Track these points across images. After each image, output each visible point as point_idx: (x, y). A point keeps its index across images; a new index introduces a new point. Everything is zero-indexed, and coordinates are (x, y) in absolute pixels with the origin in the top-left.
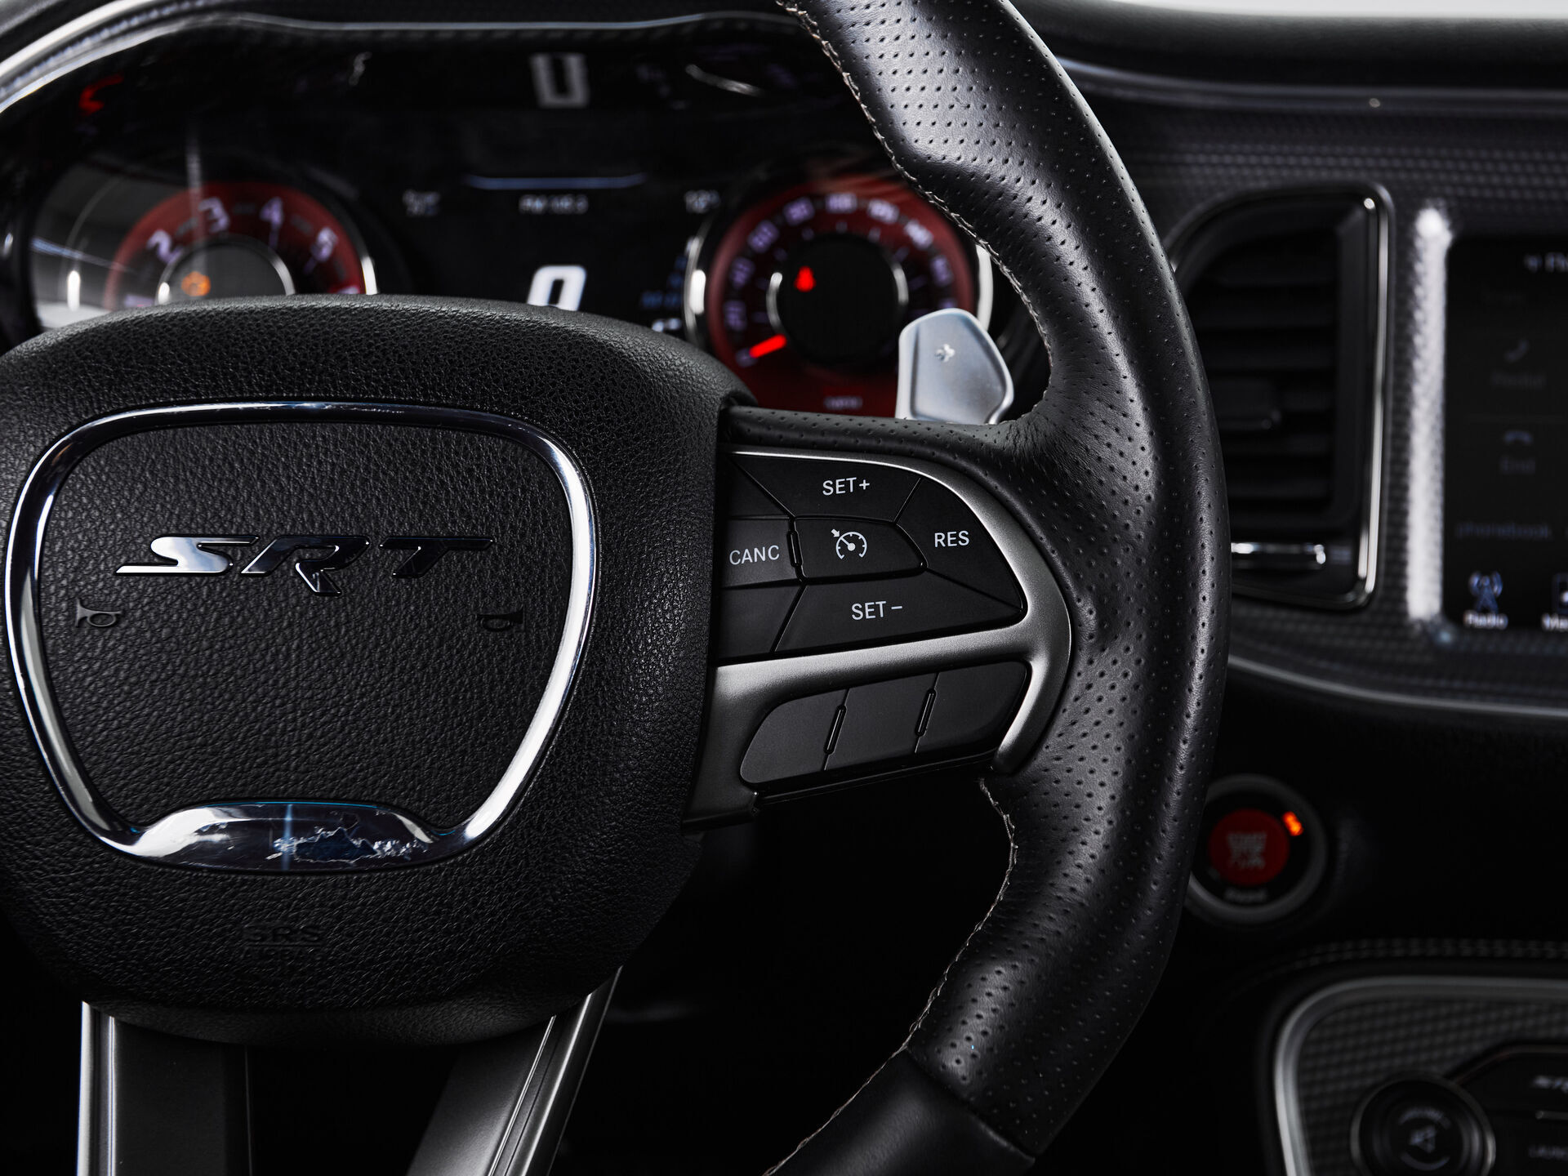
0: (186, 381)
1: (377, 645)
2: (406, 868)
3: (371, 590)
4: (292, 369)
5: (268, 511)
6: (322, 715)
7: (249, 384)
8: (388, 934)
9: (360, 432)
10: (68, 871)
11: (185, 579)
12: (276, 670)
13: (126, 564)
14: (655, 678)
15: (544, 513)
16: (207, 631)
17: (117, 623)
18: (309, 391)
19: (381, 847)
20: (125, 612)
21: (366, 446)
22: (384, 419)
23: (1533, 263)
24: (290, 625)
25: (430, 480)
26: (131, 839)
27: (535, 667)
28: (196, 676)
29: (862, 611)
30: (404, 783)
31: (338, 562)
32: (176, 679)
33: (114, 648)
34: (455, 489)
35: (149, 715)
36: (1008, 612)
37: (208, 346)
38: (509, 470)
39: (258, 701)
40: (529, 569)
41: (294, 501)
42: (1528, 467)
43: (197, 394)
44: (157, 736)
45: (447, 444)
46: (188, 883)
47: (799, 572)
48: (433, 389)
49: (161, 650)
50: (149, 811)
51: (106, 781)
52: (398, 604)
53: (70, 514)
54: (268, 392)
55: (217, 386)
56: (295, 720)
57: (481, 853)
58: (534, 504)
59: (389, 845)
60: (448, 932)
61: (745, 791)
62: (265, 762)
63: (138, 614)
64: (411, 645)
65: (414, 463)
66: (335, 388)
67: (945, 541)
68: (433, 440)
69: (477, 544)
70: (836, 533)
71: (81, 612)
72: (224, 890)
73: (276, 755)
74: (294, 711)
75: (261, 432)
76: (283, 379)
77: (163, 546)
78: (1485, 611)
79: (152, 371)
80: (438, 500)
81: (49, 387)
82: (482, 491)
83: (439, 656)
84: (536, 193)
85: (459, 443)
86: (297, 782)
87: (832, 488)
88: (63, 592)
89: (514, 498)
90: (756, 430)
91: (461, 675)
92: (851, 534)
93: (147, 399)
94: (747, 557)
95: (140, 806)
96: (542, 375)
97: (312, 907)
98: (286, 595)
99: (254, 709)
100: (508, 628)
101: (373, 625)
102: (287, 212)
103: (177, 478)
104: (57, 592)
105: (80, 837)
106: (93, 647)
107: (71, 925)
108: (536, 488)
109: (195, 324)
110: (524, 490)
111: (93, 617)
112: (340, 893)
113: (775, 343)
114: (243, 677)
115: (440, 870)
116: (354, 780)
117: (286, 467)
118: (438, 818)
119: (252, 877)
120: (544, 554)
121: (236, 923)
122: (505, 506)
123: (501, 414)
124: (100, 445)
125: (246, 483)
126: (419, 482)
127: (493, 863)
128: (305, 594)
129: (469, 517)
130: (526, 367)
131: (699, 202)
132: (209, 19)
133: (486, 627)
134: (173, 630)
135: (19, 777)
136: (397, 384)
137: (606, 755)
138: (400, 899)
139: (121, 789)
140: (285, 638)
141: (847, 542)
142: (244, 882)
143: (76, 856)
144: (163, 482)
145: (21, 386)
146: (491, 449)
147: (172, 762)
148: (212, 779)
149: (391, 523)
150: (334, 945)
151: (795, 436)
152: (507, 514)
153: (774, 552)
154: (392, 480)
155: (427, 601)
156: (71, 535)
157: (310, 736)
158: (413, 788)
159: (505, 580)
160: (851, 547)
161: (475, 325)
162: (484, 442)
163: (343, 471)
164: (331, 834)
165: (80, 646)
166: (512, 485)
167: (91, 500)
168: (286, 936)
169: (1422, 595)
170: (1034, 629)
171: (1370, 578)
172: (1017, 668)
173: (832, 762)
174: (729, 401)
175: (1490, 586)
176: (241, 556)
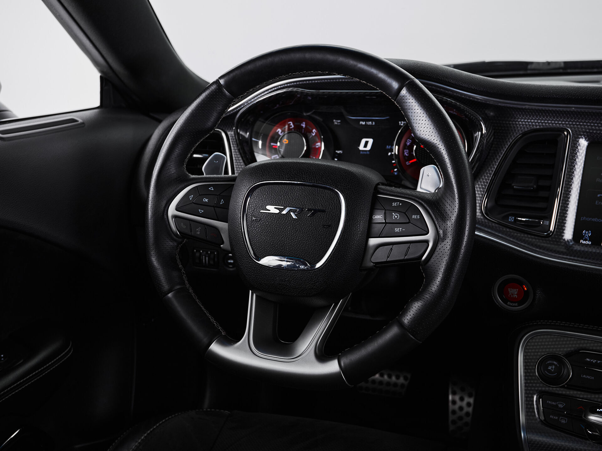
0: (274, 176)
1: (304, 229)
2: (306, 271)
3: (303, 218)
4: (293, 175)
5: (287, 202)
6: (293, 241)
7: (285, 177)
8: (301, 283)
9: (304, 188)
10: (249, 265)
11: (272, 214)
12: (286, 232)
13: (262, 210)
14: (355, 239)
15: (337, 206)
16: (274, 224)
17: (259, 221)
18: (295, 179)
19: (301, 267)
20: (261, 219)
21: (305, 191)
22: (309, 186)
24: (289, 224)
25: (316, 198)
26: (259, 261)
27: (332, 236)
28: (272, 232)
30: (307, 255)
31: (298, 213)
32: (269, 232)
33: (259, 225)
34: (320, 200)
35: (263, 238)
36: (426, 233)
37: (279, 169)
38: (331, 197)
39: (282, 237)
40: (332, 217)
41: (291, 200)
43: (276, 179)
44: (264, 242)
45: (320, 191)
46: (268, 270)
47: (385, 221)
48: (318, 180)
49: (266, 227)
50: (262, 256)
51: (256, 250)
52: (308, 221)
53: (253, 200)
54: (288, 179)
55: (280, 178)
56: (288, 242)
57: (319, 270)
58: (335, 204)
59: (303, 267)
60: (312, 284)
61: (372, 264)
62: (283, 249)
63: (263, 219)
64: (310, 229)
65: (313, 195)
66: (300, 179)
67: (415, 217)
68: (317, 190)
69: (323, 211)
70: (393, 214)
71: (253, 218)
72: (274, 271)
73: (284, 248)
74: (288, 240)
75: (287, 187)
76: (291, 177)
77: (268, 207)
78: (586, 240)
79: (269, 174)
80: (317, 202)
81: (251, 176)
82: (325, 201)
83: (315, 232)
84: (363, 120)
85: (322, 191)
86: (288, 253)
87: (394, 204)
88: (251, 214)
89: (331, 203)
90: (382, 191)
91: (318, 236)
92: (396, 214)
93: (267, 179)
94: (376, 217)
95: (261, 255)
96: (339, 178)
97: (289, 276)
98: (288, 218)
99: (281, 239)
100: (328, 228)
101: (303, 225)
102: (306, 124)
103: (271, 194)
104: (250, 214)
105: (251, 259)
106: (255, 225)
107: (248, 275)
108: (335, 201)
109: (277, 165)
110: (333, 201)
111: (255, 219)
112: (294, 274)
113: (415, 160)
114: (280, 233)
115: (312, 272)
116: (298, 254)
117: (291, 194)
118: (312, 262)
119: (279, 270)
120: (336, 214)
121: (276, 278)
122: (329, 204)
123: (330, 186)
124: (259, 187)
125: (283, 197)
126: (314, 198)
127: (321, 272)
128: (292, 218)
129: (322, 206)
130: (336, 177)
131: (402, 123)
132: (290, 89)
133: (324, 227)
134: (269, 223)
135: (241, 247)
136: (312, 179)
137: (344, 254)
138: (304, 277)
139: (258, 251)
140: (288, 226)
142: (277, 271)
143: (250, 262)
144: (269, 195)
145: (247, 175)
146: (328, 193)
147: (267, 247)
148: (273, 251)
149: (308, 206)
150: (292, 284)
151: (388, 193)
152: (329, 206)
153: (381, 216)
154: (309, 198)
155: (313, 221)
156: (253, 204)
157: (291, 245)
158: (308, 256)
159: (328, 218)
160: (396, 217)
161: (328, 167)
162: (327, 191)
163: (301, 195)
164: (293, 263)
165: (253, 225)
166: (331, 200)
167: (256, 198)
168: (284, 281)
169: (568, 234)
170: (430, 236)
171: (552, 228)
172: (426, 244)
173: (389, 259)
174: (378, 184)
175: (587, 234)
176: (281, 210)
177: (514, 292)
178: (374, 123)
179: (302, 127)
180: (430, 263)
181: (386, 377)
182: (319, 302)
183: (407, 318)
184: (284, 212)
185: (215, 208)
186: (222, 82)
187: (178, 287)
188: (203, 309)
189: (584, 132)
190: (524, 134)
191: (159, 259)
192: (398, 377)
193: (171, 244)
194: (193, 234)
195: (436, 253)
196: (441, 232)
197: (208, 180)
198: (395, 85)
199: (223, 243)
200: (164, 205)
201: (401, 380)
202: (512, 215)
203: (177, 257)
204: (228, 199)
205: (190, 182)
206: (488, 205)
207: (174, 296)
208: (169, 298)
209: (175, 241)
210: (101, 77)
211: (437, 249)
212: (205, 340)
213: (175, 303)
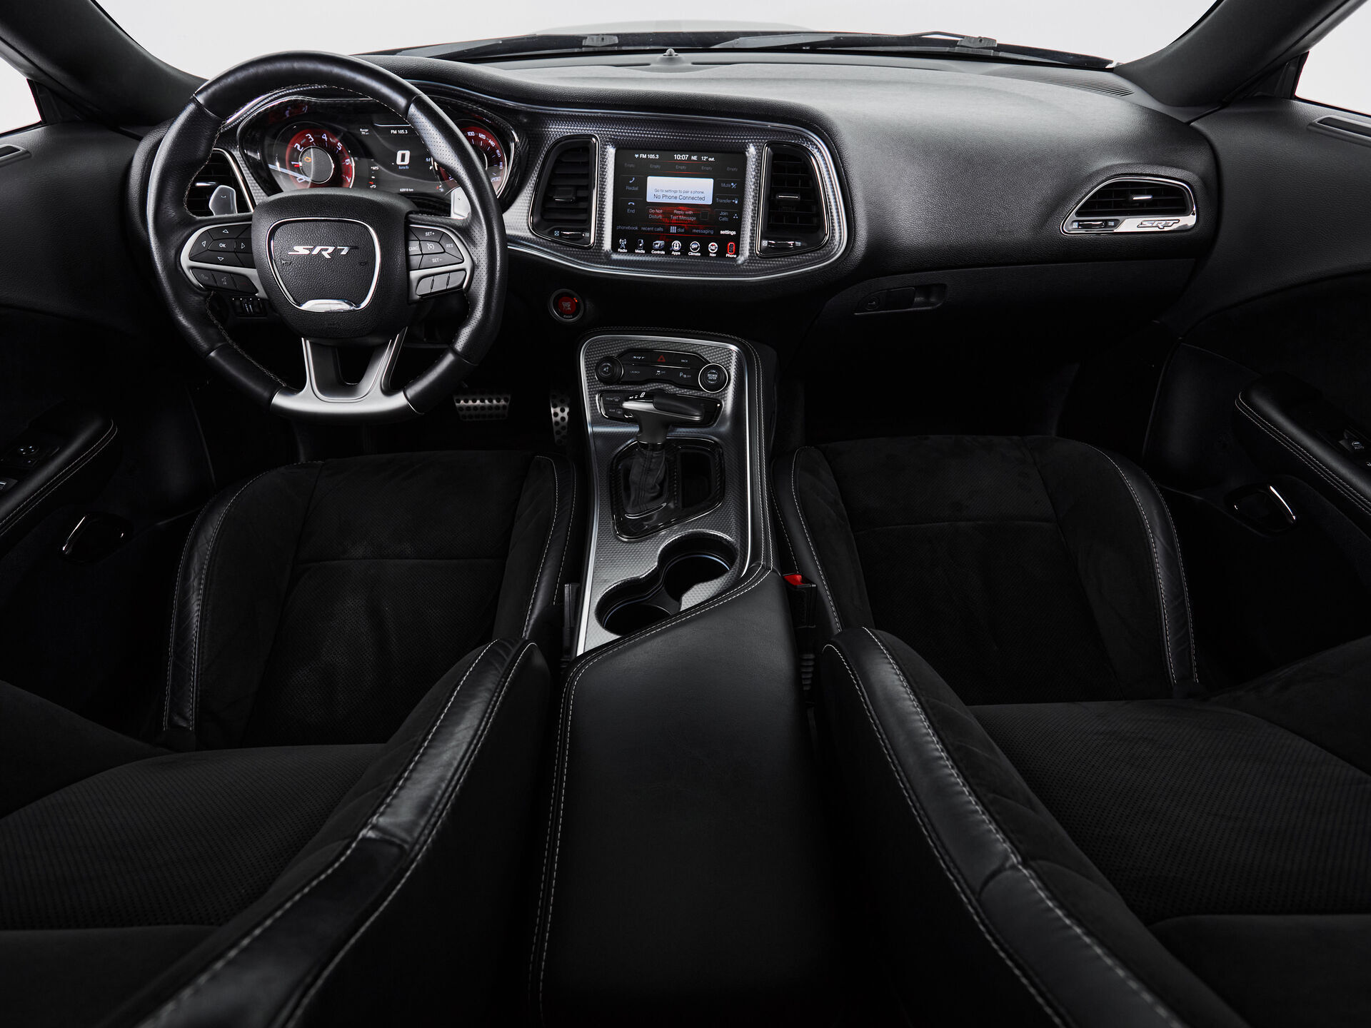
0: (294, 212)
1: (340, 269)
2: (355, 313)
3: (337, 257)
4: (314, 210)
5: (315, 241)
6: (333, 281)
7: (307, 213)
9: (329, 224)
10: (291, 313)
12: (322, 273)
13: (290, 252)
14: (395, 275)
15: (368, 240)
16: (307, 266)
17: (290, 264)
18: (318, 215)
20: (291, 262)
21: (331, 227)
23: (637, 156)
24: (323, 264)
25: (345, 234)
26: (300, 306)
27: (371, 271)
28: (307, 275)
29: (434, 261)
32: (303, 275)
33: (291, 269)
34: (350, 236)
35: (299, 283)
36: (461, 261)
38: (360, 232)
39: (319, 280)
40: (367, 254)
41: (320, 238)
42: (633, 211)
44: (302, 287)
45: (347, 226)
46: (314, 315)
47: (422, 252)
48: (343, 214)
49: (299, 270)
50: (304, 301)
51: (295, 295)
52: (342, 260)
53: (277, 242)
55: (301, 214)
57: (366, 309)
58: (366, 239)
61: (418, 296)
62: (323, 292)
63: (294, 262)
64: (346, 269)
66: (324, 214)
67: (449, 246)
68: (344, 225)
69: (356, 248)
70: (428, 244)
71: (283, 262)
72: (320, 316)
74: (326, 281)
75: (311, 224)
77: (296, 248)
78: (622, 248)
80: (347, 239)
82: (355, 237)
83: (352, 271)
84: (394, 129)
85: (349, 226)
86: (330, 295)
87: (427, 234)
88: (279, 258)
89: (362, 238)
90: (413, 221)
91: (357, 275)
92: (431, 244)
93: (287, 217)
94: (412, 248)
95: (302, 300)
96: (363, 209)
97: (336, 319)
98: (321, 258)
99: (319, 282)
100: (366, 266)
101: (338, 265)
102: (328, 137)
103: (296, 233)
105: (292, 306)
106: (287, 269)
107: (294, 323)
108: (366, 235)
110: (364, 236)
111: (286, 263)
114: (315, 275)
115: (359, 312)
117: (317, 231)
118: (357, 302)
120: (369, 248)
121: (323, 322)
123: (357, 220)
125: (310, 235)
127: (368, 311)
129: (353, 242)
133: (360, 265)
134: (301, 266)
136: (335, 213)
137: (387, 290)
138: (354, 319)
139: (298, 297)
140: (323, 267)
143: (292, 309)
144: (294, 235)
145: (263, 213)
146: (356, 227)
147: (306, 291)
148: (315, 294)
151: (421, 222)
152: (361, 241)
153: (417, 248)
154: (337, 234)
156: (278, 246)
159: (363, 255)
160: (431, 247)
161: (351, 198)
162: (355, 225)
163: (330, 232)
165: (285, 269)
166: (361, 235)
167: (281, 238)
168: (333, 325)
169: (607, 245)
170: (467, 265)
171: (592, 241)
172: (463, 272)
173: (433, 291)
174: (411, 212)
175: (623, 242)
176: (311, 250)
177: (567, 305)
178: (406, 132)
179: (324, 140)
180: (471, 290)
181: (487, 402)
182: (376, 340)
183: (460, 345)
184: (315, 252)
185: (237, 254)
186: (200, 99)
187: (220, 344)
188: (255, 363)
189: (610, 138)
190: (558, 141)
191: (187, 316)
192: (498, 401)
193: (197, 298)
194: (219, 284)
195: (474, 281)
196: (475, 259)
197: (218, 221)
198: (402, 101)
199: (257, 291)
200: (173, 256)
201: (503, 403)
202: (557, 229)
203: (209, 312)
204: (248, 241)
205: (198, 226)
206: (535, 221)
207: (218, 354)
208: (212, 358)
209: (200, 294)
210: (29, 81)
211: (475, 276)
212: (266, 394)
213: (221, 361)
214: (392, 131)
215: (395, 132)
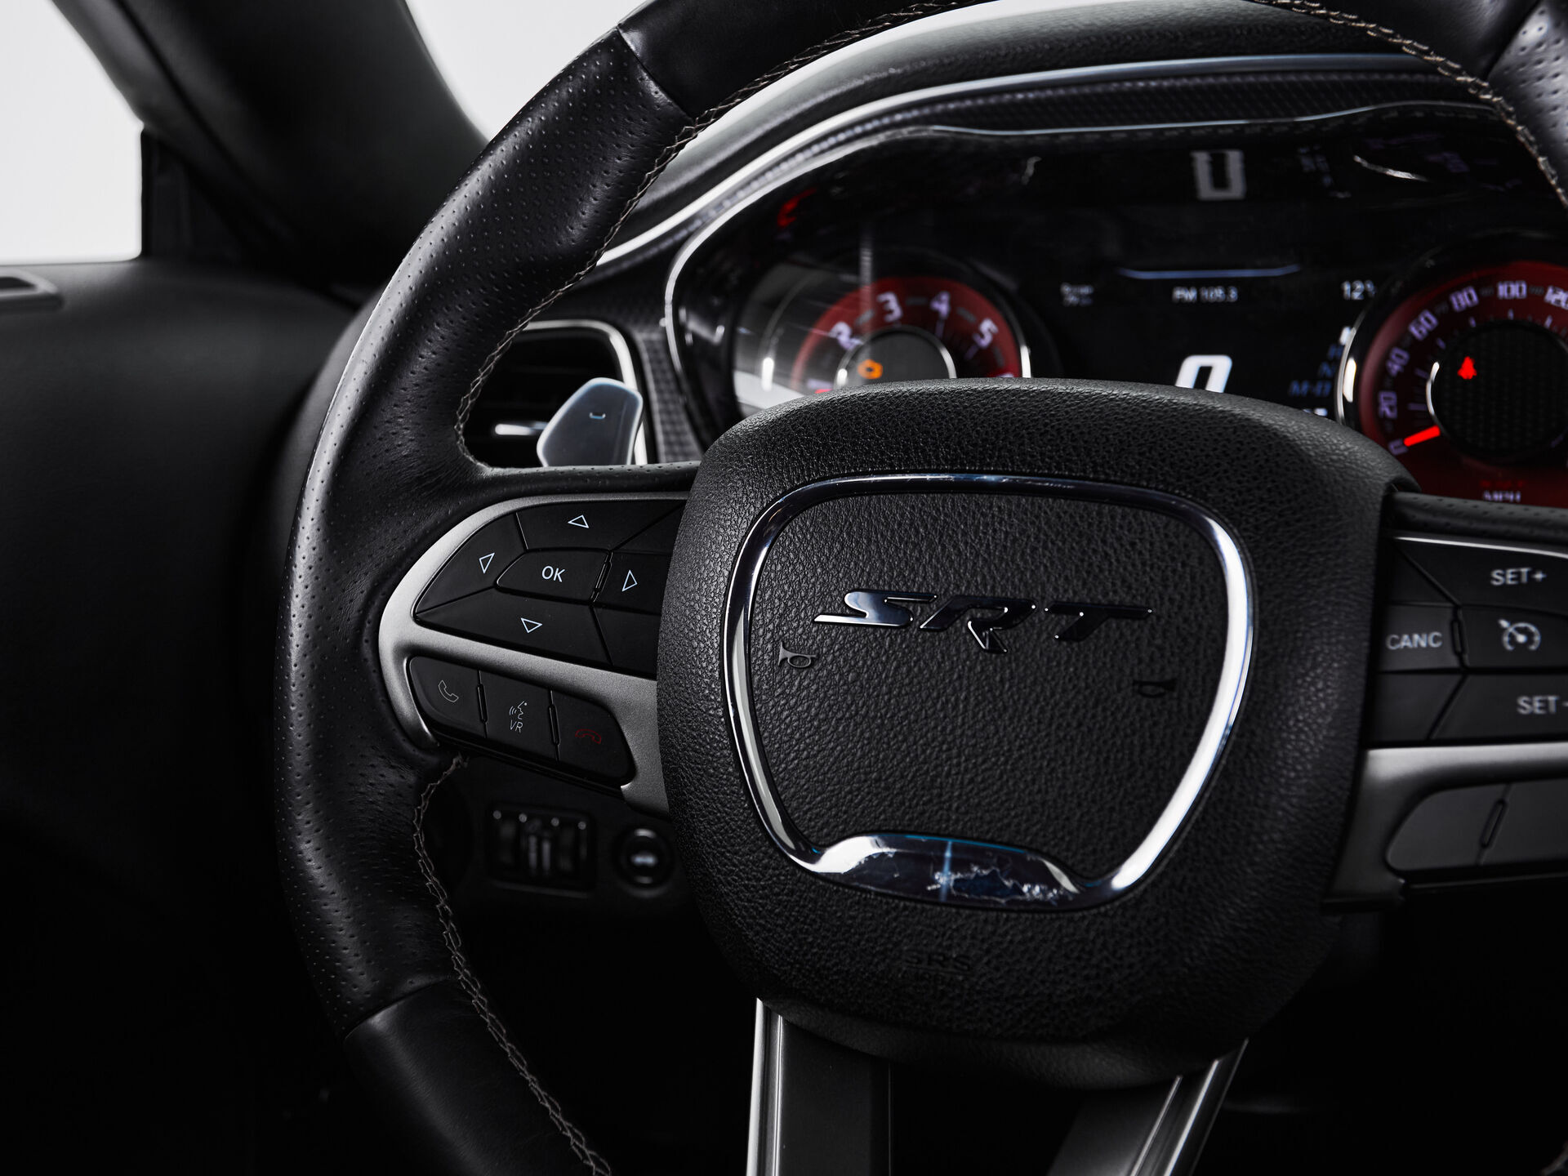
0: (882, 453)
1: (1037, 702)
2: (1051, 912)
3: (1034, 650)
4: (975, 445)
5: (946, 573)
6: (984, 762)
7: (937, 458)
8: (1031, 973)
9: (1033, 504)
10: (759, 880)
11: (871, 630)
12: (945, 717)
13: (823, 613)
14: (1303, 754)
15: (1202, 588)
16: (887, 677)
17: (812, 665)
18: (989, 465)
19: (1030, 890)
20: (818, 655)
21: (1037, 517)
22: (1055, 493)
24: (960, 677)
25: (1095, 551)
26: (814, 859)
27: (1185, 734)
28: (875, 717)
29: (1530, 705)
30: (1054, 832)
31: (1006, 622)
32: (858, 719)
33: (808, 687)
34: (1118, 561)
35: (833, 749)
37: (903, 423)
38: (1171, 544)
39: (927, 744)
40: (1184, 640)
41: (969, 566)
43: (891, 465)
44: (838, 768)
45: (1113, 518)
46: (858, 903)
47: (1461, 660)
48: (1102, 466)
49: (846, 692)
50: (828, 835)
51: (794, 804)
52: (1059, 664)
53: (779, 567)
54: (953, 465)
55: (909, 458)
56: (959, 764)
57: (1124, 906)
58: (1193, 578)
59: (1037, 889)
60: (1087, 978)
61: (1390, 877)
62: (930, 801)
63: (830, 658)
64: (1068, 704)
65: (1080, 535)
66: (1013, 463)
68: (1099, 513)
69: (1135, 613)
70: (1504, 623)
71: (783, 653)
72: (888, 913)
73: (940, 795)
74: (959, 756)
75: (944, 501)
76: (967, 454)
77: (854, 599)
79: (854, 444)
80: (1101, 570)
81: (769, 456)
82: (1144, 564)
83: (1094, 716)
84: (1187, 284)
85: (1124, 517)
86: (957, 821)
87: (1501, 577)
88: (769, 635)
89: (1174, 571)
90: (1420, 517)
91: (1113, 736)
92: (1522, 625)
93: (849, 469)
94: (1405, 642)
95: (821, 829)
96: (1207, 456)
97: (965, 938)
98: (958, 650)
99: (924, 752)
100: (1161, 695)
101: (1035, 683)
102: (953, 304)
103: (869, 540)
104: (764, 635)
105: (771, 851)
106: (791, 684)
107: (758, 928)
108: (1194, 562)
109: (891, 403)
110: (1184, 565)
111: (792, 659)
112: (990, 928)
113: (1433, 432)
114: (916, 721)
115: (1084, 918)
116: (1009, 825)
117: (965, 534)
118: (1084, 869)
119: (913, 904)
120: (1200, 626)
121: (896, 944)
122: (1165, 579)
123: (1166, 491)
124: (807, 508)
125: (929, 546)
126: (1084, 552)
127: (1133, 918)
128: (975, 650)
129: (1130, 588)
130: (1192, 448)
131: (1355, 291)
132: (905, 132)
133: (1140, 692)
134: (859, 675)
135: (724, 793)
136: (1069, 460)
137: (1250, 825)
138: (1044, 940)
139: (806, 813)
140: (954, 689)
141: (1516, 633)
142: (905, 908)
143: (766, 867)
144: (857, 542)
145: (747, 455)
146: (1154, 524)
147: (850, 792)
148: (884, 811)
149: (1056, 589)
150: (981, 976)
151: (1463, 524)
152: (1166, 587)
153: (1436, 639)
154: (1059, 549)
155: (1085, 664)
156: (779, 585)
157: (972, 781)
158: (1062, 838)
159: (1160, 648)
160: (1521, 638)
161: (1144, 407)
162: (1147, 517)
163: (1015, 540)
164: (985, 872)
165: (781, 683)
166: (1173, 559)
167: (796, 556)
168: (940, 963)
173: (1488, 857)
174: (1397, 487)
178: (1233, 294)
179: (937, 313)
185: (598, 613)
186: (633, 40)
187: (419, 982)
188: (535, 1087)
191: (332, 847)
193: (392, 777)
194: (491, 730)
197: (564, 484)
199: (631, 773)
200: (359, 599)
203: (419, 838)
204: (656, 568)
205: (483, 496)
207: (402, 1024)
208: (375, 1039)
209: (410, 763)
210: (146, 139)
213: (406, 1063)
214: (1179, 293)
215: (1190, 295)
